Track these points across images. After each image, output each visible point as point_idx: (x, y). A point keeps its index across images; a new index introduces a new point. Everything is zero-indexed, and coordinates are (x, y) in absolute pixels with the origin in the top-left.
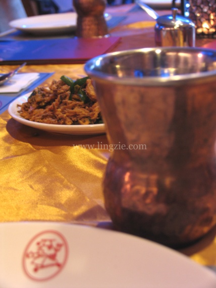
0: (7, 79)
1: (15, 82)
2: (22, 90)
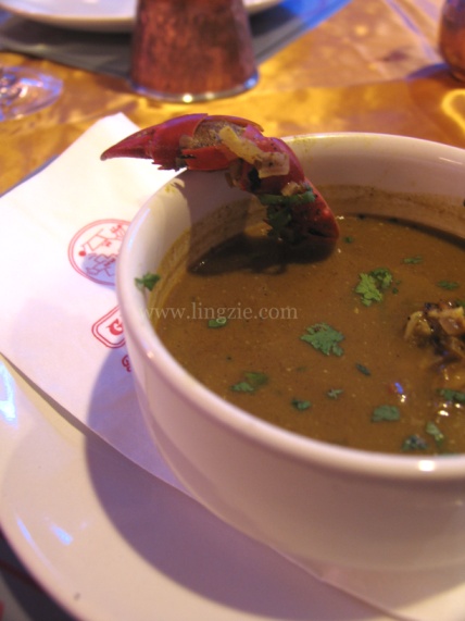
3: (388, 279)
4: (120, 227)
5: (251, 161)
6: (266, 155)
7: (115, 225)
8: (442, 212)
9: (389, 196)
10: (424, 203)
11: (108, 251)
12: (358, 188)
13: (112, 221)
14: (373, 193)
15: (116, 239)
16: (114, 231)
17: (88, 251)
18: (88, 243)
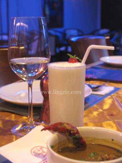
0: (99, 88)
1: (102, 90)
2: (106, 94)
3: (96, 154)
4: (41, 148)
5: (69, 130)
6: (72, 129)
7: (41, 147)
8: (108, 142)
9: (98, 139)
10: (105, 140)
11: (39, 152)
12: (91, 138)
13: (40, 146)
14: (95, 139)
15: (41, 150)
16: (40, 148)
17: (35, 152)
18: (35, 150)
